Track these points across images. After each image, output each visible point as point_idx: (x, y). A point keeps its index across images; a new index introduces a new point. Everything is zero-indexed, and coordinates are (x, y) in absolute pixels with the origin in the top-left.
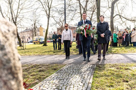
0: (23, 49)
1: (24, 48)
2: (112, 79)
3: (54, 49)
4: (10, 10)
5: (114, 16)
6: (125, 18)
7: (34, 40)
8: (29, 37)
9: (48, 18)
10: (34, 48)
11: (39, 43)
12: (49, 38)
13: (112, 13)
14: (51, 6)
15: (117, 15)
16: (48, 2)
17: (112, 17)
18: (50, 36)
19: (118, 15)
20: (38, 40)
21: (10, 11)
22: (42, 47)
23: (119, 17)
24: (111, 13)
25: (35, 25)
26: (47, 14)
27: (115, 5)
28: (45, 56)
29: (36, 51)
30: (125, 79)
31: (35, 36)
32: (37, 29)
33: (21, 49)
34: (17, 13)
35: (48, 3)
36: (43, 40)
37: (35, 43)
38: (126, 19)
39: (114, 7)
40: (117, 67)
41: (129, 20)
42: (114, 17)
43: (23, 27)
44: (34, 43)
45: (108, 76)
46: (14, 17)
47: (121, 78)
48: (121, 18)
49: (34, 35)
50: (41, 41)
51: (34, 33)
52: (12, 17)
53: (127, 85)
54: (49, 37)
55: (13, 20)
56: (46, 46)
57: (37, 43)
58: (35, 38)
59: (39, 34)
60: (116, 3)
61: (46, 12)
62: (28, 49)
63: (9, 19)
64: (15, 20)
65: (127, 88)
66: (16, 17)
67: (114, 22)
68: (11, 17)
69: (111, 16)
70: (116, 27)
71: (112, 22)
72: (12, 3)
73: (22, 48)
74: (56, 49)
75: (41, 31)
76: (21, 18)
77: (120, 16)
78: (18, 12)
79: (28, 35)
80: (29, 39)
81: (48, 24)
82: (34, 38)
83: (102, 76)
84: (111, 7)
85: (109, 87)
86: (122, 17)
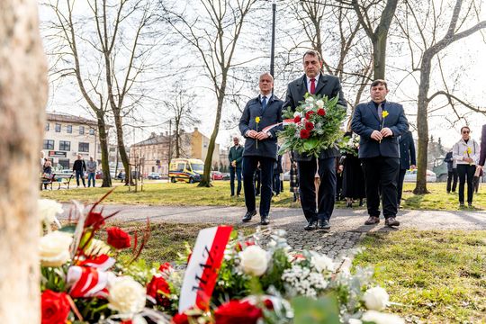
0: (136, 191)
1: (139, 189)
2: (420, 266)
3: (233, 194)
4: (105, 70)
5: (428, 97)
6: (467, 106)
7: (173, 169)
8: (158, 162)
9: (220, 99)
10: (168, 191)
11: (188, 180)
12: (219, 167)
13: (424, 86)
14: (229, 62)
15: (438, 93)
16: (222, 49)
17: (423, 101)
18: (223, 160)
19: (442, 93)
20: (185, 170)
21: (104, 76)
22: (196, 189)
23: (447, 101)
24: (420, 87)
25: (178, 122)
26: (217, 87)
27: (434, 61)
28: (199, 208)
29: (175, 197)
30: (467, 268)
31: (178, 157)
32: (183, 137)
33: (129, 191)
34: (127, 79)
35: (222, 54)
36: (201, 169)
37: (176, 179)
38: (470, 107)
39: (429, 67)
40: (439, 238)
41: (478, 111)
42: (429, 100)
43: (140, 124)
44: (173, 178)
45: (408, 258)
46: (115, 92)
47: (455, 266)
48: (453, 105)
49: (175, 155)
50: (193, 173)
51: (174, 147)
52: (110, 91)
53: (477, 284)
54: (221, 164)
55: (112, 102)
56: (208, 186)
57: (181, 180)
58: (176, 163)
59: (190, 153)
60: (436, 55)
61: (214, 79)
62: (148, 192)
63: (101, 97)
64: (117, 103)
65: (478, 293)
66: (121, 93)
67: (428, 115)
68: (107, 90)
69: (419, 96)
70: (436, 141)
71: (422, 115)
72: (113, 51)
73: (133, 188)
74: (238, 193)
75: (196, 142)
76: (137, 98)
77: (449, 96)
78: (129, 78)
79: (155, 155)
80: (156, 167)
81: (219, 116)
82: (172, 163)
83: (388, 258)
84: (420, 67)
85: (411, 286)
86: (454, 101)
